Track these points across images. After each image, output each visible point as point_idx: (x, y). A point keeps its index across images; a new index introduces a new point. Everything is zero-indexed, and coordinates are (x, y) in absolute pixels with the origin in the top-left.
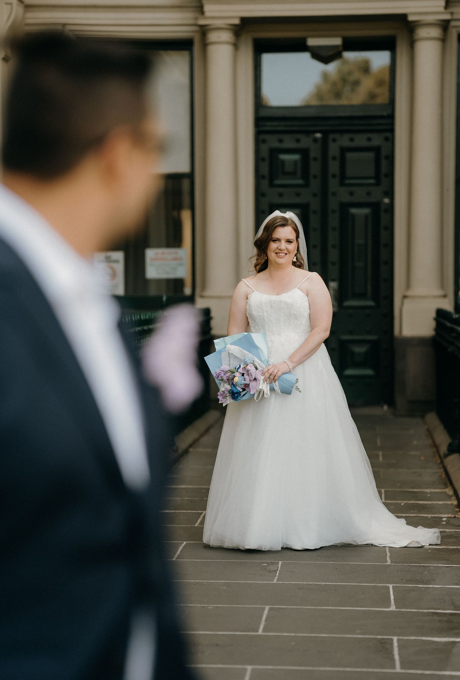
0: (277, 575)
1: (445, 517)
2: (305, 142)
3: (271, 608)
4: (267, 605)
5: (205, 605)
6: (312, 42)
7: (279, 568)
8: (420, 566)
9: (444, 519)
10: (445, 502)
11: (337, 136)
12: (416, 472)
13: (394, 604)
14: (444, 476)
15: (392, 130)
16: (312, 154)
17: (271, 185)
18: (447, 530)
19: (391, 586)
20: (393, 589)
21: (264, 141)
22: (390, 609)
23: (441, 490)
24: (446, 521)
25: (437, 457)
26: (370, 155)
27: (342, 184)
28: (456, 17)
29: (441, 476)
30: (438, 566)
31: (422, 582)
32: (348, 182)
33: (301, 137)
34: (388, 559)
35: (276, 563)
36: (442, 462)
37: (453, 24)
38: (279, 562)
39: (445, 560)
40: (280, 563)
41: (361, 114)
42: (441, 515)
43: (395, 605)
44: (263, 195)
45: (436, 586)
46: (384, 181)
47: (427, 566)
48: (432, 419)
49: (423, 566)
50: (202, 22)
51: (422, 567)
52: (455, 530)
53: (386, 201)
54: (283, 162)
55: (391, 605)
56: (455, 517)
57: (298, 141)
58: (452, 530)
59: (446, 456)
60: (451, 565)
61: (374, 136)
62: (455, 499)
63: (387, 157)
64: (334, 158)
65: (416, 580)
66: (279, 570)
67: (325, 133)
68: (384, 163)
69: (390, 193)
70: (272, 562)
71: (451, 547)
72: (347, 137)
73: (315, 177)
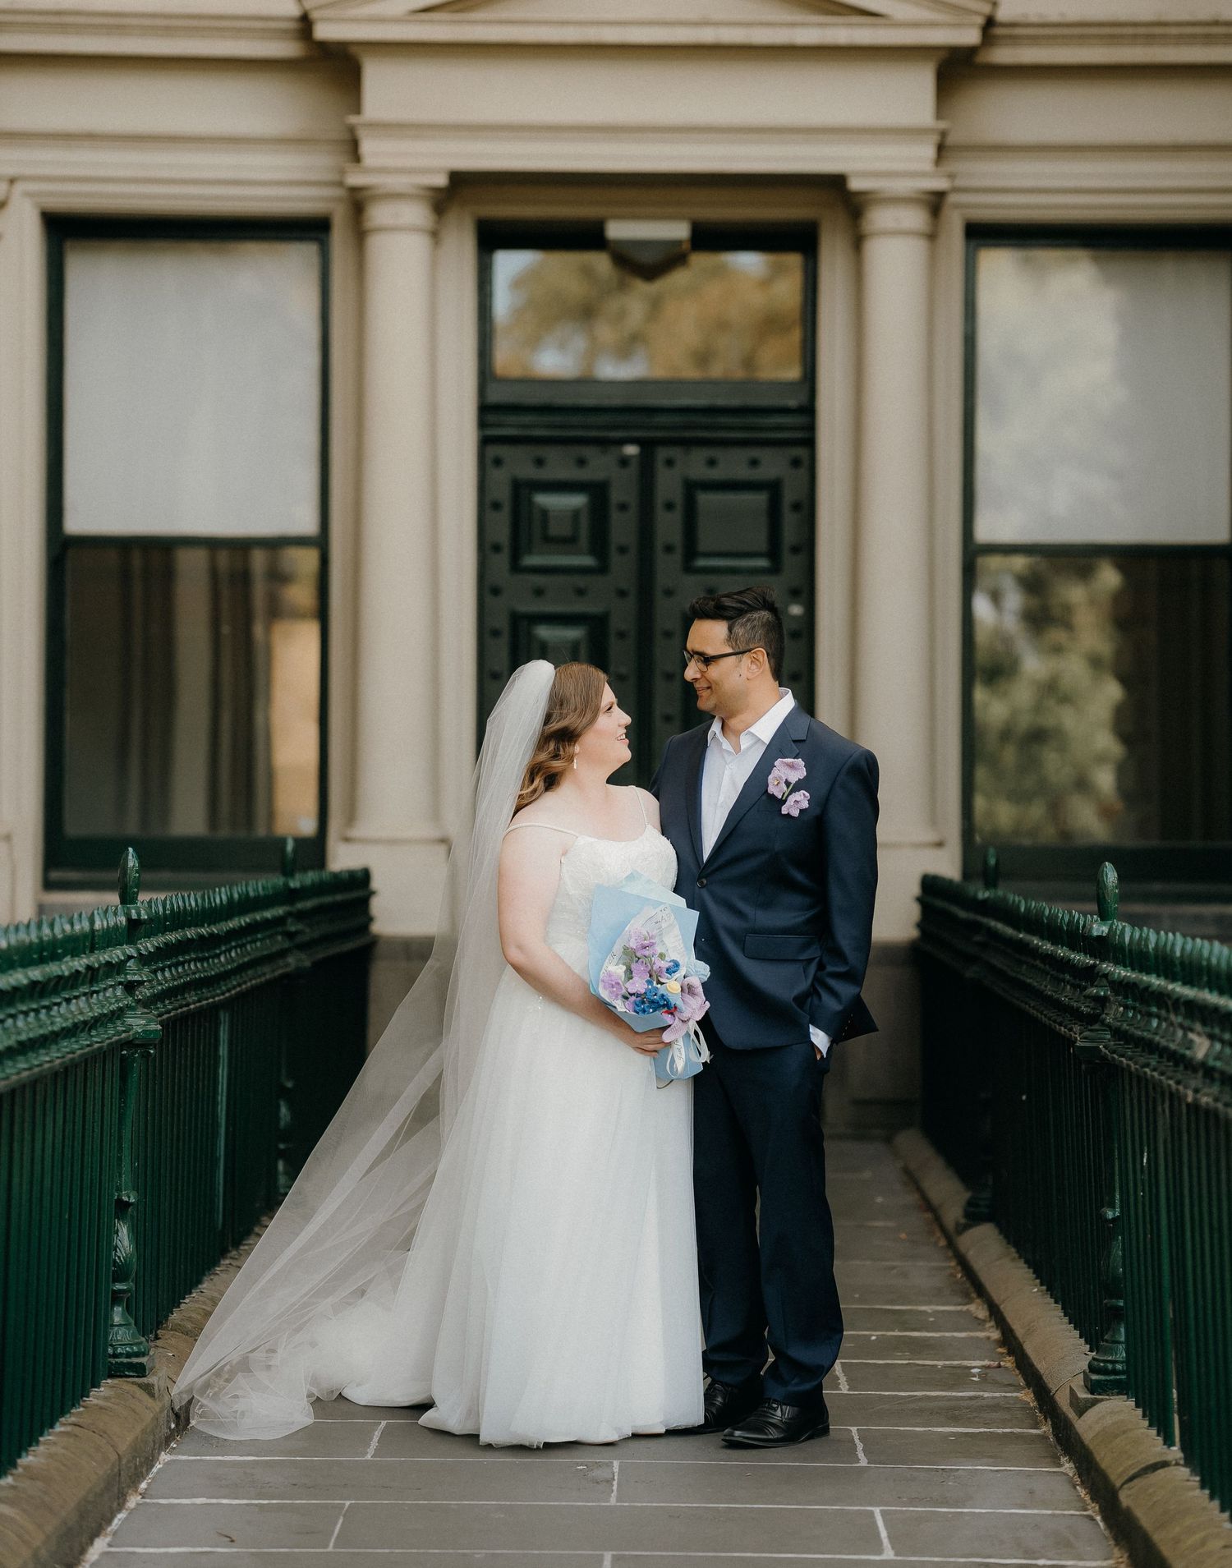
0: (615, 1488)
1: (976, 1365)
2: (600, 465)
3: (616, 1555)
4: (607, 1550)
5: (466, 1552)
6: (616, 230)
7: (616, 1474)
8: (937, 1470)
9: (975, 1371)
10: (972, 1334)
11: (676, 453)
12: (894, 1268)
13: (889, 1546)
14: (959, 1275)
15: (809, 442)
16: (616, 496)
17: (516, 567)
18: (986, 1395)
19: (877, 1511)
20: (882, 1515)
21: (498, 462)
22: (884, 1557)
23: (959, 1308)
24: (980, 1375)
25: (938, 1234)
26: (760, 499)
27: (688, 568)
28: (959, 183)
29: (952, 1275)
30: (977, 1470)
31: (945, 1502)
32: (701, 562)
33: (588, 452)
34: (861, 1455)
35: (607, 1464)
36: (951, 1244)
37: (952, 198)
38: (612, 1463)
39: (991, 1457)
40: (616, 1464)
41: (735, 402)
42: (966, 1363)
43: (893, 1548)
44: (496, 591)
45: (976, 1510)
46: (790, 561)
47: (951, 1469)
48: (913, 1145)
49: (943, 1469)
50: (355, 179)
51: (941, 1472)
52: (1003, 1394)
53: (796, 610)
54: (545, 513)
55: (883, 1550)
56: (999, 1366)
57: (581, 462)
58: (997, 1395)
59: (962, 1229)
61: (765, 455)
62: (995, 1328)
63: (796, 507)
64: (669, 506)
65: (931, 1498)
66: (616, 1478)
67: (647, 445)
68: (790, 520)
69: (806, 590)
70: (596, 1463)
71: (1000, 1431)
72: (699, 455)
73: (623, 550)
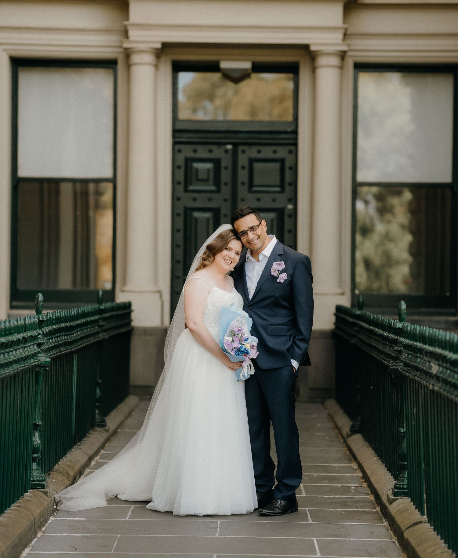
0: (218, 530)
1: (353, 486)
2: (218, 152)
3: (218, 555)
4: (215, 553)
5: (162, 554)
6: (224, 65)
7: (219, 525)
8: (337, 524)
9: (352, 488)
10: (352, 474)
11: (246, 148)
12: (323, 450)
13: (319, 552)
14: (348, 453)
15: (296, 144)
16: (224, 164)
17: (186, 190)
18: (356, 497)
19: (315, 539)
20: (317, 541)
21: (180, 151)
22: (317, 556)
23: (347, 465)
24: (354, 489)
25: (340, 438)
26: (277, 166)
27: (250, 191)
28: (352, 48)
29: (345, 453)
30: (352, 524)
31: (340, 537)
32: (255, 189)
33: (213, 147)
34: (309, 518)
35: (215, 522)
36: (345, 442)
37: (349, 53)
38: (217, 521)
39: (358, 520)
40: (219, 521)
41: (268, 129)
42: (349, 485)
44: (179, 199)
45: (352, 539)
46: (288, 189)
47: (343, 524)
48: (332, 405)
49: (339, 524)
50: (126, 45)
52: (363, 497)
53: (290, 207)
54: (197, 170)
55: (316, 553)
56: (361, 486)
57: (211, 151)
58: (360, 497)
59: (349, 436)
60: (362, 524)
61: (279, 149)
62: (360, 472)
63: (291, 168)
64: (243, 168)
65: (335, 534)
66: (219, 527)
67: (235, 145)
68: (288, 173)
69: (294, 200)
70: (211, 521)
71: (361, 510)
72: (255, 149)
73: (226, 184)
